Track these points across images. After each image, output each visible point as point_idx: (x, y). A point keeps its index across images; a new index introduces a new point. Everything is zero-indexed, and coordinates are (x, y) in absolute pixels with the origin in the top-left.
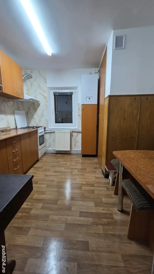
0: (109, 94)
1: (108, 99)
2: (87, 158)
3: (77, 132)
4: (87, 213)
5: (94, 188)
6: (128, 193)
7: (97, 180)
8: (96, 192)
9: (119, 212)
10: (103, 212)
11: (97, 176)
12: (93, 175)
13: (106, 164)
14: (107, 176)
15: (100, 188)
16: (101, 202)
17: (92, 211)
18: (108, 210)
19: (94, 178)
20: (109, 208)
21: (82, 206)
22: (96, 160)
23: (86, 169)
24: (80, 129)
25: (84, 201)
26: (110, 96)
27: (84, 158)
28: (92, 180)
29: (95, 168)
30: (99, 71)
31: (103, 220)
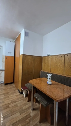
0: (23, 54)
1: (22, 56)
2: (9, 85)
3: (1, 71)
4: (16, 122)
5: (17, 103)
6: (39, 100)
7: (17, 97)
8: (18, 105)
9: (32, 111)
10: (25, 115)
11: (16, 94)
12: (14, 95)
13: (22, 87)
14: (22, 93)
15: (20, 101)
16: (23, 110)
17: (19, 119)
18: (27, 113)
19: (15, 96)
20: (27, 111)
21: (13, 119)
22: (13, 85)
23: (9, 93)
24: (4, 69)
25: (13, 115)
26: (23, 55)
27: (6, 86)
28: (14, 98)
29: (14, 90)
30: (15, 42)
31: (26, 121)
